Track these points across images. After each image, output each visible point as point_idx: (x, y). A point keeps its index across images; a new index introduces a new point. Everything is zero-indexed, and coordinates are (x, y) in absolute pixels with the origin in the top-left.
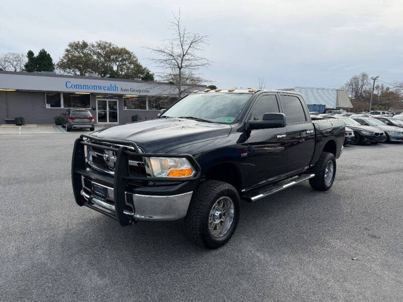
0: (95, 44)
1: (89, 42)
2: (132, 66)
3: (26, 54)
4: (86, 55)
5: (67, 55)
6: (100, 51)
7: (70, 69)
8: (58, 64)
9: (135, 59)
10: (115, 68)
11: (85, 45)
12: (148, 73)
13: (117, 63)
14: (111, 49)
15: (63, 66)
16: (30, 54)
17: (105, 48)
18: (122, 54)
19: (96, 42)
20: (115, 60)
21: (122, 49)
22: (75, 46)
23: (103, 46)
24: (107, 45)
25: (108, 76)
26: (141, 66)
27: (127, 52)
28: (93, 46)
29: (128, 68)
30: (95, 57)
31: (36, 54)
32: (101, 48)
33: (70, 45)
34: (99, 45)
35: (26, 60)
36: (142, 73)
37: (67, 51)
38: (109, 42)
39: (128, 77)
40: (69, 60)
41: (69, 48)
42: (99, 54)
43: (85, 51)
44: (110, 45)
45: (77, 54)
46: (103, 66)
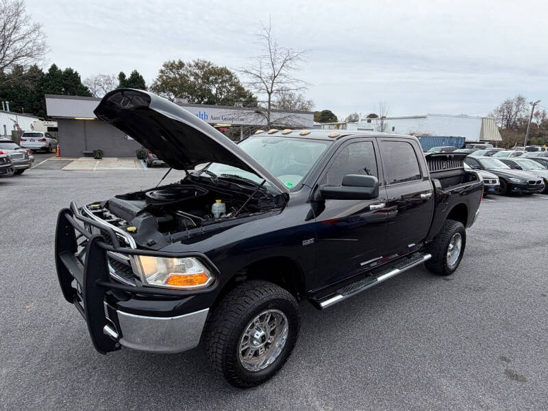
0: (193, 64)
1: (185, 61)
2: (233, 89)
3: (117, 76)
4: (182, 77)
5: (161, 77)
6: (197, 71)
7: (164, 92)
8: (151, 87)
9: (236, 81)
10: (214, 91)
11: (181, 65)
12: (251, 97)
13: (217, 85)
14: (209, 69)
15: (156, 89)
16: (122, 76)
17: (201, 68)
18: (222, 74)
19: (194, 61)
20: (214, 82)
21: (222, 69)
22: (171, 66)
23: (201, 66)
24: (206, 65)
25: (206, 100)
26: (243, 89)
27: (228, 73)
28: (190, 66)
29: (229, 91)
30: (192, 79)
31: (128, 76)
32: (199, 68)
33: (165, 66)
34: (197, 64)
35: (117, 83)
36: (244, 97)
37: (162, 71)
38: (208, 61)
39: (227, 103)
40: (164, 82)
41: (163, 68)
42: (196, 75)
43: (182, 71)
44: (209, 64)
45: (172, 75)
46: (200, 89)
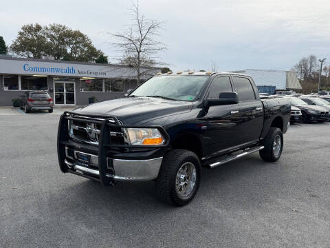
0: (49, 27)
1: (42, 25)
2: (86, 49)
4: (39, 38)
5: (20, 38)
6: (53, 34)
7: (23, 51)
8: (11, 47)
9: (88, 42)
10: (69, 51)
11: (38, 28)
12: (102, 56)
13: (71, 46)
14: (64, 32)
15: (16, 48)
17: (59, 30)
18: (77, 37)
19: (50, 25)
20: (69, 43)
21: (76, 32)
22: (29, 29)
23: (57, 29)
24: (61, 28)
25: (62, 58)
26: (95, 49)
27: (81, 35)
28: (47, 29)
29: (82, 51)
30: (49, 40)
32: (55, 31)
33: (23, 28)
34: (53, 28)
36: (96, 56)
37: (20, 33)
38: (63, 25)
39: (81, 60)
40: (23, 43)
41: (22, 31)
42: (52, 37)
43: (39, 34)
44: (64, 28)
45: (30, 37)
46: (57, 48)
